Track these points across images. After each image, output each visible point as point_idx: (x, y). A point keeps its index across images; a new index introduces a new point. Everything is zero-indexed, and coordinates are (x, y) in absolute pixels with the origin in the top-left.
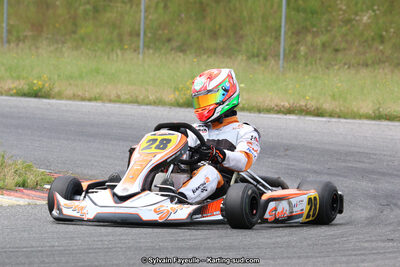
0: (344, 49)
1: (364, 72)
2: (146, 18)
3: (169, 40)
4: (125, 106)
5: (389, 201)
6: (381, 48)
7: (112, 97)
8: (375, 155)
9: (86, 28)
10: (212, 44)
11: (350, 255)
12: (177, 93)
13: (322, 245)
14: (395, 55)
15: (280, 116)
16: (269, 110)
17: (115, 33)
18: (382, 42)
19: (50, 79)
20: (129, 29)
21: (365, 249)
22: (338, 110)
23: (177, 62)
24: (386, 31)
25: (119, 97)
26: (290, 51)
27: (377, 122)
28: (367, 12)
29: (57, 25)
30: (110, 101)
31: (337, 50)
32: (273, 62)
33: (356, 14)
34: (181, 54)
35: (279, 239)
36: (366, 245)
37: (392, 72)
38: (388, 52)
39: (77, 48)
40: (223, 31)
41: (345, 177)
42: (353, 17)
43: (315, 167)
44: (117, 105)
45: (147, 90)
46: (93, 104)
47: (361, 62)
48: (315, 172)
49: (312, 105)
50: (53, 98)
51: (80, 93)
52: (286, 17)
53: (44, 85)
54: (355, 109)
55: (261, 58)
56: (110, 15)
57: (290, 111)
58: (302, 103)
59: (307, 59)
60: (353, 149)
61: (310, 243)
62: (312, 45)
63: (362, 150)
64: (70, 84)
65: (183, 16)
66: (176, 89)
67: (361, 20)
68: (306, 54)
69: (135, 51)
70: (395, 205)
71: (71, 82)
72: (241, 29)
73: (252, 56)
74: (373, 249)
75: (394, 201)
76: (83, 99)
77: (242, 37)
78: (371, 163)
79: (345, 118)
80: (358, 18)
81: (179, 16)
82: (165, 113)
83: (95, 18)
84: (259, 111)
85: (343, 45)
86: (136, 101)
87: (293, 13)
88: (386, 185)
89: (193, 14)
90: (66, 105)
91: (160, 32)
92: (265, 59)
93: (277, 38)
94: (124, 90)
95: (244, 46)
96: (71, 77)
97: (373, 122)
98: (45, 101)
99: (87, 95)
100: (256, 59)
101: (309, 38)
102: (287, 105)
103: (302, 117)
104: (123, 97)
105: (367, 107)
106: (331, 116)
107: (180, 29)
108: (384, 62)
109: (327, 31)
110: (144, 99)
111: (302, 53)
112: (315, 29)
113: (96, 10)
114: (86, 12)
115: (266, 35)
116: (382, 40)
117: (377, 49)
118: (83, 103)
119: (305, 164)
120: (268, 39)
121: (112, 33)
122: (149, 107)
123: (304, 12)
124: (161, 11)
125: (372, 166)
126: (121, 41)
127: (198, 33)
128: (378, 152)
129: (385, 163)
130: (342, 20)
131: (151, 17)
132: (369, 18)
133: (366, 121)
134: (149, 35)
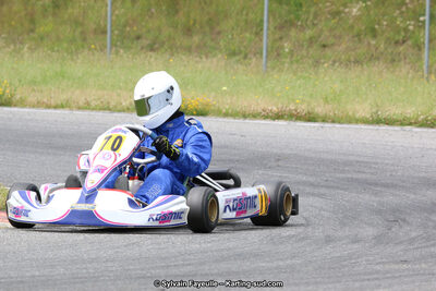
3: (138, 38)
4: (93, 113)
5: (396, 216)
6: (373, 42)
7: (81, 104)
8: (377, 163)
9: (45, 26)
10: (186, 42)
11: (364, 280)
14: (390, 50)
15: (268, 122)
16: (255, 116)
17: (77, 33)
18: (375, 36)
19: (11, 84)
20: (94, 26)
21: (377, 272)
22: (331, 114)
24: (379, 24)
25: (88, 103)
26: (272, 47)
27: (377, 127)
28: (357, 3)
29: (13, 23)
30: (79, 108)
31: (324, 46)
32: (254, 60)
33: (345, 5)
35: (281, 263)
36: (378, 267)
40: (197, 26)
41: (345, 190)
42: (342, 8)
43: (311, 179)
44: (86, 113)
45: (119, 95)
46: (58, 111)
47: (352, 59)
48: (312, 185)
49: (303, 108)
50: (15, 106)
51: (45, 100)
52: (269, 11)
53: (4, 92)
54: (350, 113)
56: (73, 11)
57: (278, 116)
58: (292, 107)
59: (292, 56)
60: (351, 158)
62: (298, 41)
63: (361, 159)
64: (33, 90)
65: (153, 10)
67: (350, 12)
68: (291, 51)
69: (101, 50)
70: (404, 220)
72: (218, 24)
73: (233, 54)
74: (388, 272)
75: (402, 217)
76: (48, 107)
77: (219, 33)
78: (372, 174)
79: (339, 123)
80: (347, 10)
81: (149, 10)
83: (54, 15)
84: (245, 116)
85: (331, 40)
86: (107, 108)
87: (274, 5)
88: (391, 198)
89: (164, 8)
90: (29, 114)
91: (128, 29)
92: (245, 57)
93: (258, 34)
94: (93, 96)
95: (222, 43)
96: (33, 82)
97: (371, 127)
98: (6, 109)
99: (53, 103)
101: (293, 33)
102: (275, 109)
103: (292, 123)
104: (93, 104)
105: (364, 111)
106: (324, 121)
107: (150, 25)
108: (378, 59)
109: (314, 25)
110: (115, 107)
111: (287, 50)
112: (299, 23)
113: (56, 6)
114: (45, 9)
115: (246, 31)
116: (374, 34)
117: (369, 43)
118: (49, 111)
119: (300, 176)
120: (248, 35)
121: (74, 31)
122: (122, 114)
123: (288, 4)
124: (128, 4)
125: (374, 177)
126: (84, 40)
127: (171, 29)
128: (379, 161)
129: (388, 174)
130: (329, 13)
131: (117, 12)
132: (359, 10)
133: (363, 126)
134: (116, 32)
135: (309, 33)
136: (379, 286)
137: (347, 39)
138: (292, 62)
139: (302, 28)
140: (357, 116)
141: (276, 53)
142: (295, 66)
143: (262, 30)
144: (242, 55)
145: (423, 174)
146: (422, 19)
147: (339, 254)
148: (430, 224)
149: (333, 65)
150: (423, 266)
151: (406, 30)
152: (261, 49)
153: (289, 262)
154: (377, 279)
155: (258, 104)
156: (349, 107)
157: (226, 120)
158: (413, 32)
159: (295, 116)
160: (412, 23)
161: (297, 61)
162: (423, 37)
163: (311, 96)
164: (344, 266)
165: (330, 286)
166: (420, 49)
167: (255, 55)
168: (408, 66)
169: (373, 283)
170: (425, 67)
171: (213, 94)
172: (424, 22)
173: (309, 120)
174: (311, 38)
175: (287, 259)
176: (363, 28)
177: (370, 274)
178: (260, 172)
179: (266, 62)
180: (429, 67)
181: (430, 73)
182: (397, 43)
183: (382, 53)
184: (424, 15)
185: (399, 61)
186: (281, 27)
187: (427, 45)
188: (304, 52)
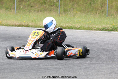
135: (27, 3)
136: (46, 72)
137: (38, 5)
138: (23, 11)
139: (26, 2)
140: (41, 26)
141: (19, 9)
142: (24, 12)
143: (15, 2)
144: (9, 9)
147: (35, 63)
149: (34, 12)
150: (58, 66)
151: (54, 2)
152: (15, 7)
154: (45, 70)
155: (14, 22)
156: (38, 23)
157: (5, 27)
158: (56, 3)
159: (24, 26)
161: (25, 11)
162: (58, 4)
163: (28, 20)
165: (32, 72)
166: (57, 7)
167: (13, 9)
168: (54, 12)
169: (44, 71)
170: (59, 12)
171: (1, 20)
173: (28, 27)
174: (28, 5)
175: (21, 64)
176: (42, 2)
177: (44, 68)
178: (14, 41)
179: (16, 11)
180: (60, 12)
181: (60, 14)
182: (51, 6)
183: (47, 9)
185: (52, 11)
186: (20, 2)
188: (26, 8)
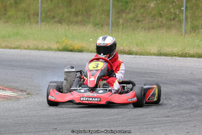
0: (142, 21)
1: (152, 32)
2: (41, 6)
3: (54, 17)
4: (32, 51)
5: (166, 97)
6: (160, 19)
7: (26, 47)
9: (11, 12)
10: (75, 19)
12: (58, 44)
13: (133, 120)
14: (168, 23)
17: (26, 15)
18: (161, 17)
20: (33, 12)
21: (155, 121)
22: (139, 51)
23: (58, 28)
24: (163, 11)
25: (29, 46)
26: (115, 22)
27: (159, 57)
28: (153, 1)
30: (25, 49)
31: (138, 21)
32: (106, 27)
33: (148, 3)
34: (60, 25)
35: (112, 117)
36: (156, 119)
37: (166, 31)
38: (164, 22)
39: (7, 22)
40: (80, 12)
42: (146, 4)
44: (28, 51)
45: (43, 43)
46: (16, 50)
47: (151, 27)
49: (127, 49)
51: (9, 45)
54: (148, 51)
55: (100, 26)
56: (23, 5)
58: (122, 48)
59: (123, 26)
60: (148, 71)
61: (128, 118)
62: (126, 19)
63: (152, 71)
64: (4, 41)
65: (60, 5)
66: (58, 42)
67: (150, 6)
68: (123, 23)
69: (36, 23)
70: (170, 98)
71: (5, 39)
72: (90, 11)
73: (95, 25)
74: (159, 121)
76: (11, 48)
77: (90, 15)
79: (143, 55)
80: (148, 5)
81: (58, 5)
82: (53, 54)
83: (15, 7)
85: (141, 19)
86: (37, 49)
87: (116, 2)
89: (65, 4)
90: (2, 51)
91: (49, 13)
92: (102, 26)
93: (108, 16)
94: (31, 43)
95: (91, 20)
96: (4, 37)
97: (158, 57)
99: (13, 46)
100: (98, 26)
101: (124, 15)
103: (122, 55)
104: (31, 47)
105: (154, 49)
106: (136, 54)
107: (59, 12)
108: (163, 27)
109: (133, 11)
110: (41, 48)
111: (121, 23)
112: (127, 11)
113: (16, 3)
114: (11, 4)
115: (103, 14)
116: (161, 15)
117: (158, 20)
118: (11, 50)
120: (103, 16)
121: (24, 14)
122: (44, 52)
123: (121, 2)
124: (49, 2)
125: (157, 79)
126: (29, 18)
127: (68, 14)
128: (160, 72)
129: (164, 78)
130: (140, 6)
131: (44, 6)
132: (154, 4)
133: (154, 57)
134: (43, 15)
145: (180, 78)
146: (182, 8)
148: (182, 100)
153: (115, 117)
160: (178, 10)
164: (140, 119)
172: (183, 10)
184: (183, 7)
187: (184, 21)
